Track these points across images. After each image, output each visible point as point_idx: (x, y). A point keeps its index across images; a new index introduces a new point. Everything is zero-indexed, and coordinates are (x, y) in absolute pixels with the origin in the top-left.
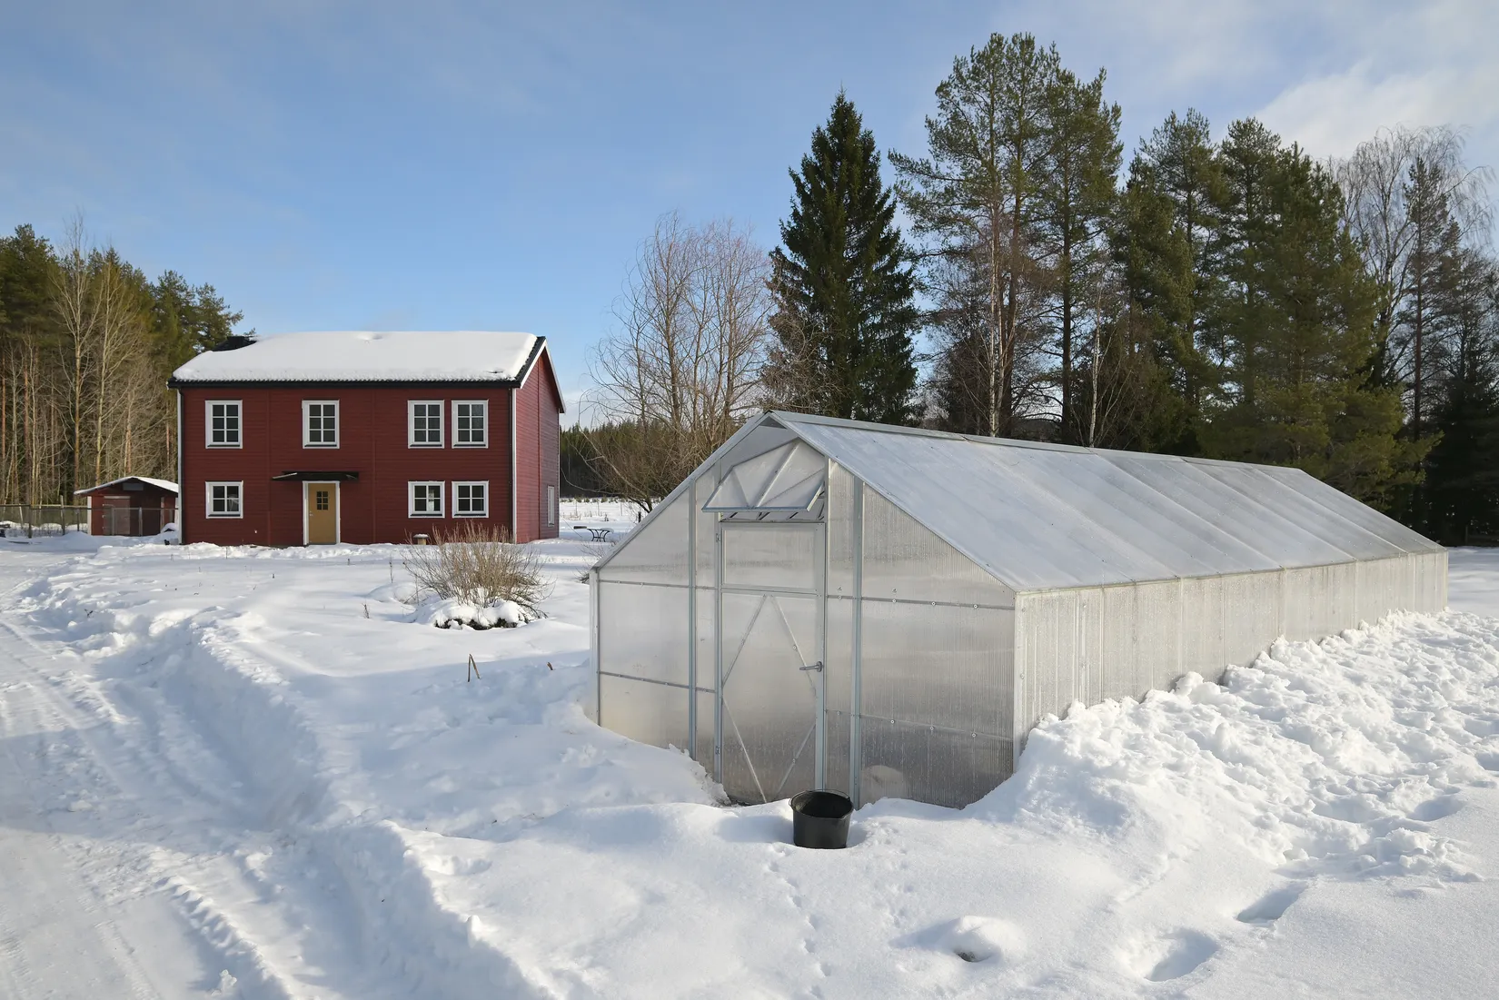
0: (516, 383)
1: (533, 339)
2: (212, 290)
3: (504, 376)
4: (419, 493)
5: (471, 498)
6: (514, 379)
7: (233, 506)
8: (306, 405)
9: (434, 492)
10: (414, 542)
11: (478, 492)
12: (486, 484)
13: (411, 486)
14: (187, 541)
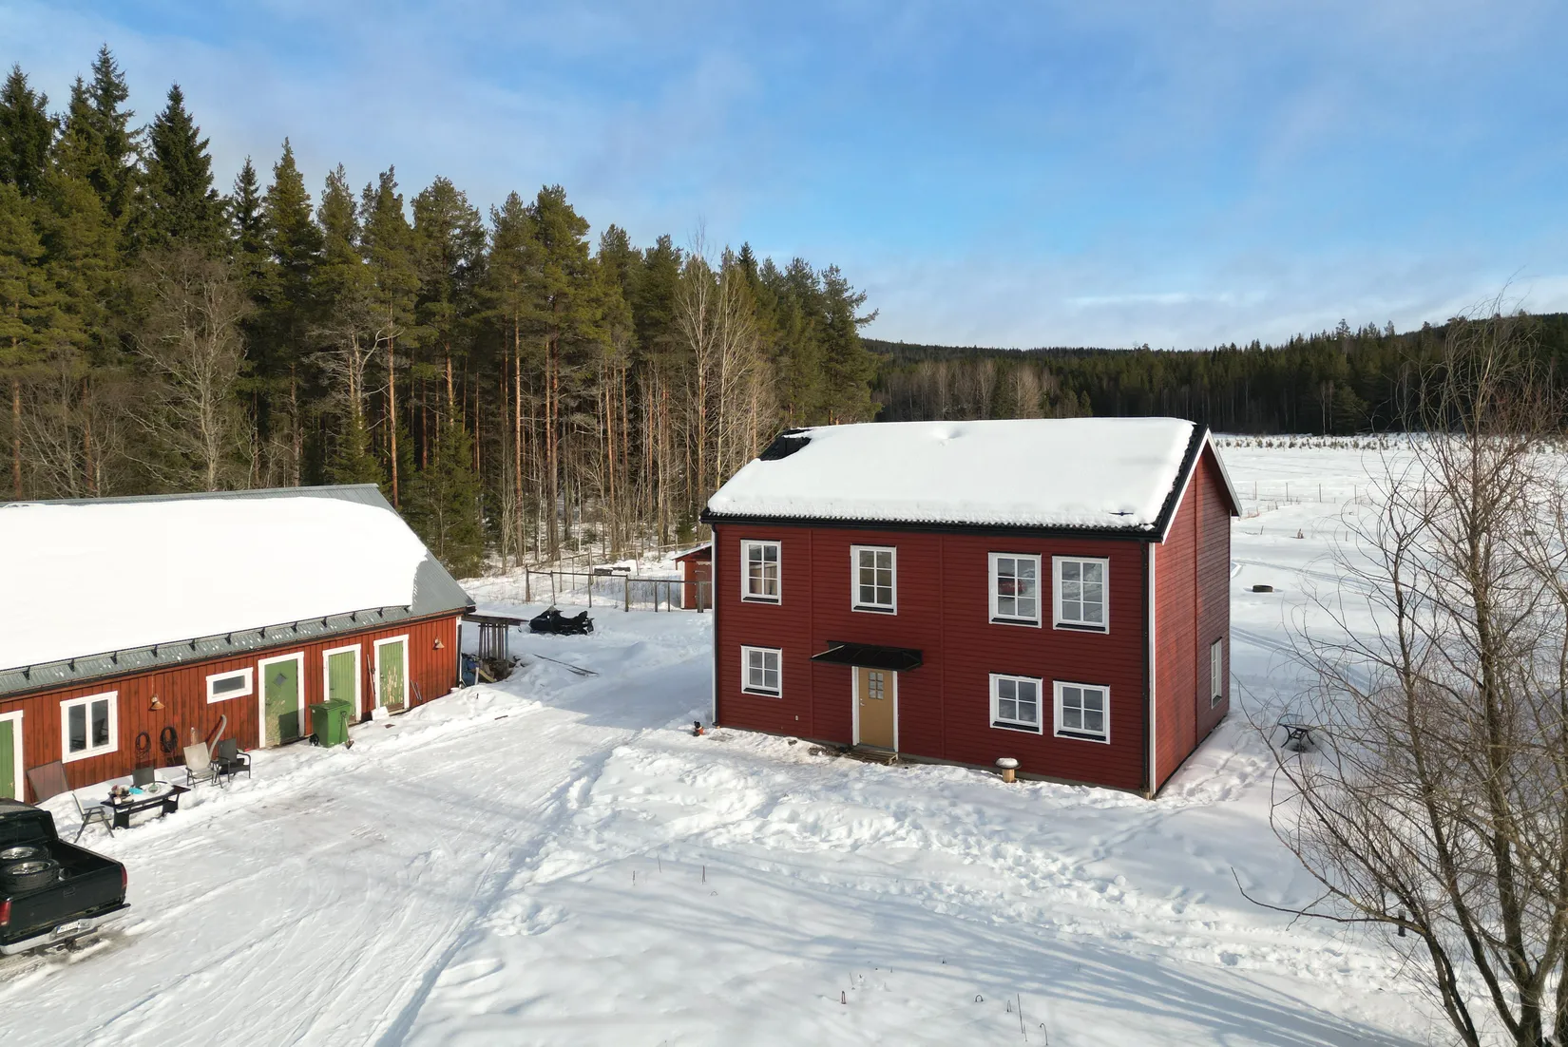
0: (1156, 535)
2: (837, 271)
3: (1133, 521)
4: (1006, 690)
5: (1083, 709)
6: (1151, 527)
7: (771, 678)
8: (856, 552)
9: (1028, 693)
10: (998, 770)
11: (1094, 701)
12: (1106, 691)
13: (994, 681)
14: (721, 720)
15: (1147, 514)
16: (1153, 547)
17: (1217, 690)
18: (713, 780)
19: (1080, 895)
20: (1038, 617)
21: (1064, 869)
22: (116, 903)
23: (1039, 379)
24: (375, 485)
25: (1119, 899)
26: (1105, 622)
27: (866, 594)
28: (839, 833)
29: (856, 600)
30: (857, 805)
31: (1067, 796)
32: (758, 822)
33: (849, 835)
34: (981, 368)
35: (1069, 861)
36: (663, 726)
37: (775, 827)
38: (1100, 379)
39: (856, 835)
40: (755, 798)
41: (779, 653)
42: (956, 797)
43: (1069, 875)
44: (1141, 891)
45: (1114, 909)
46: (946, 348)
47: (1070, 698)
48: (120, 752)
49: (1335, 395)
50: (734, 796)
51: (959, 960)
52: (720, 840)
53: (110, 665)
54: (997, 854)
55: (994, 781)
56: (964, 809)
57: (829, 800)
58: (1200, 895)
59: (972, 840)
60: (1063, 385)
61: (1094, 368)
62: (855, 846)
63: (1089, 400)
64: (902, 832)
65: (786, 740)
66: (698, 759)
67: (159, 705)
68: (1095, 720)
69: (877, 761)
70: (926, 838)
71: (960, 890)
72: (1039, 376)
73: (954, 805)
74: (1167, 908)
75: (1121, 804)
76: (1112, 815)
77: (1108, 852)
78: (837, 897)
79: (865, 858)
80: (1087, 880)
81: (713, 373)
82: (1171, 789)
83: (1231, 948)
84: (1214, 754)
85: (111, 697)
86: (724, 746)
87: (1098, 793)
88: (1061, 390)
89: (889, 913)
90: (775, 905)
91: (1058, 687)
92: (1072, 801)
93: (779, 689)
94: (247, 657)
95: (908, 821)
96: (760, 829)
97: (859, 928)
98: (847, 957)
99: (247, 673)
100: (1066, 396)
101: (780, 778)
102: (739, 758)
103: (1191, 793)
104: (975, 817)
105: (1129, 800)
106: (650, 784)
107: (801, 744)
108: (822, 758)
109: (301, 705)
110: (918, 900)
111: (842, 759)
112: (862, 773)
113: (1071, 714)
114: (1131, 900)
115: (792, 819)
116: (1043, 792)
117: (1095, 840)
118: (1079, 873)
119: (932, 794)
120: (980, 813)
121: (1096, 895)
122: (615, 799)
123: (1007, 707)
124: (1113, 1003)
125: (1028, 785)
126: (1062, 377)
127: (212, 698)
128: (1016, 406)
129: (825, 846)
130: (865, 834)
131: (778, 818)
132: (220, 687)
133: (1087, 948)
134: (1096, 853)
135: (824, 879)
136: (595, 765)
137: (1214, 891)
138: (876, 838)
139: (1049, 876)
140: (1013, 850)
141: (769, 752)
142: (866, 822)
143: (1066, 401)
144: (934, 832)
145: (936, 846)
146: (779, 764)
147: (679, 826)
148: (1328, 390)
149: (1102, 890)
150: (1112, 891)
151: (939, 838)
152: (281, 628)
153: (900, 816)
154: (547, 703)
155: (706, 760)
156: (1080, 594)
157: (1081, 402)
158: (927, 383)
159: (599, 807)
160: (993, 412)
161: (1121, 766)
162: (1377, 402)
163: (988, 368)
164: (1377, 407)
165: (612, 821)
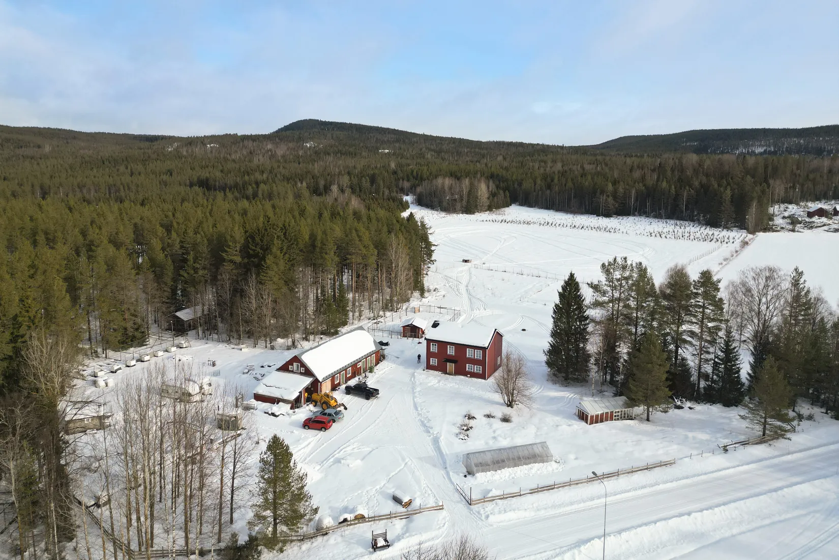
4: (469, 366)
8: (448, 346)
9: (471, 366)
10: (467, 376)
11: (480, 368)
13: (467, 365)
14: (427, 369)
15: (486, 346)
16: (487, 350)
17: (499, 363)
18: (431, 378)
19: (476, 392)
20: (473, 357)
22: (378, 394)
23: (488, 185)
25: (480, 392)
26: (481, 358)
27: (450, 352)
28: (449, 385)
29: (448, 353)
30: (450, 380)
31: (476, 380)
34: (464, 182)
36: (419, 369)
37: (441, 384)
38: (513, 183)
40: (437, 381)
41: (437, 359)
43: (475, 389)
44: (482, 391)
47: (477, 367)
48: (351, 375)
49: (606, 200)
50: (434, 381)
52: (435, 386)
53: (351, 364)
54: (467, 388)
55: (467, 378)
57: (446, 381)
59: (464, 385)
60: (498, 187)
61: (512, 177)
62: (451, 386)
63: (508, 195)
64: (455, 385)
65: (438, 372)
66: (427, 375)
68: (480, 370)
69: (451, 375)
70: (458, 386)
71: (463, 391)
73: (462, 381)
74: (484, 392)
76: (481, 382)
78: (450, 392)
79: (452, 388)
80: (477, 390)
81: (397, 266)
82: (489, 379)
83: (489, 396)
84: (496, 374)
86: (429, 373)
87: (480, 379)
88: (497, 189)
89: (456, 394)
90: (444, 393)
91: (475, 366)
93: (436, 364)
94: (360, 361)
95: (457, 384)
96: (439, 385)
97: (453, 395)
99: (360, 363)
100: (499, 193)
101: (439, 378)
102: (432, 375)
103: (491, 379)
105: (483, 380)
106: (422, 378)
107: (440, 372)
108: (443, 374)
109: (365, 367)
110: (459, 392)
111: (446, 375)
112: (449, 377)
113: (477, 370)
116: (473, 379)
117: (479, 386)
119: (459, 380)
120: (465, 382)
121: (478, 392)
122: (419, 381)
123: (469, 368)
125: (471, 378)
126: (498, 183)
127: (358, 367)
128: (478, 198)
129: (447, 387)
132: (359, 365)
133: (476, 397)
135: (448, 390)
136: (413, 376)
138: (453, 385)
139: (473, 390)
140: (469, 387)
141: (436, 374)
143: (499, 195)
145: (460, 387)
146: (438, 376)
147: (429, 385)
148: (603, 197)
151: (460, 385)
152: (363, 356)
154: (396, 365)
155: (429, 375)
156: (478, 355)
157: (505, 196)
158: (440, 186)
159: (418, 383)
160: (468, 202)
161: (483, 376)
162: (622, 203)
163: (466, 182)
164: (622, 205)
165: (421, 384)
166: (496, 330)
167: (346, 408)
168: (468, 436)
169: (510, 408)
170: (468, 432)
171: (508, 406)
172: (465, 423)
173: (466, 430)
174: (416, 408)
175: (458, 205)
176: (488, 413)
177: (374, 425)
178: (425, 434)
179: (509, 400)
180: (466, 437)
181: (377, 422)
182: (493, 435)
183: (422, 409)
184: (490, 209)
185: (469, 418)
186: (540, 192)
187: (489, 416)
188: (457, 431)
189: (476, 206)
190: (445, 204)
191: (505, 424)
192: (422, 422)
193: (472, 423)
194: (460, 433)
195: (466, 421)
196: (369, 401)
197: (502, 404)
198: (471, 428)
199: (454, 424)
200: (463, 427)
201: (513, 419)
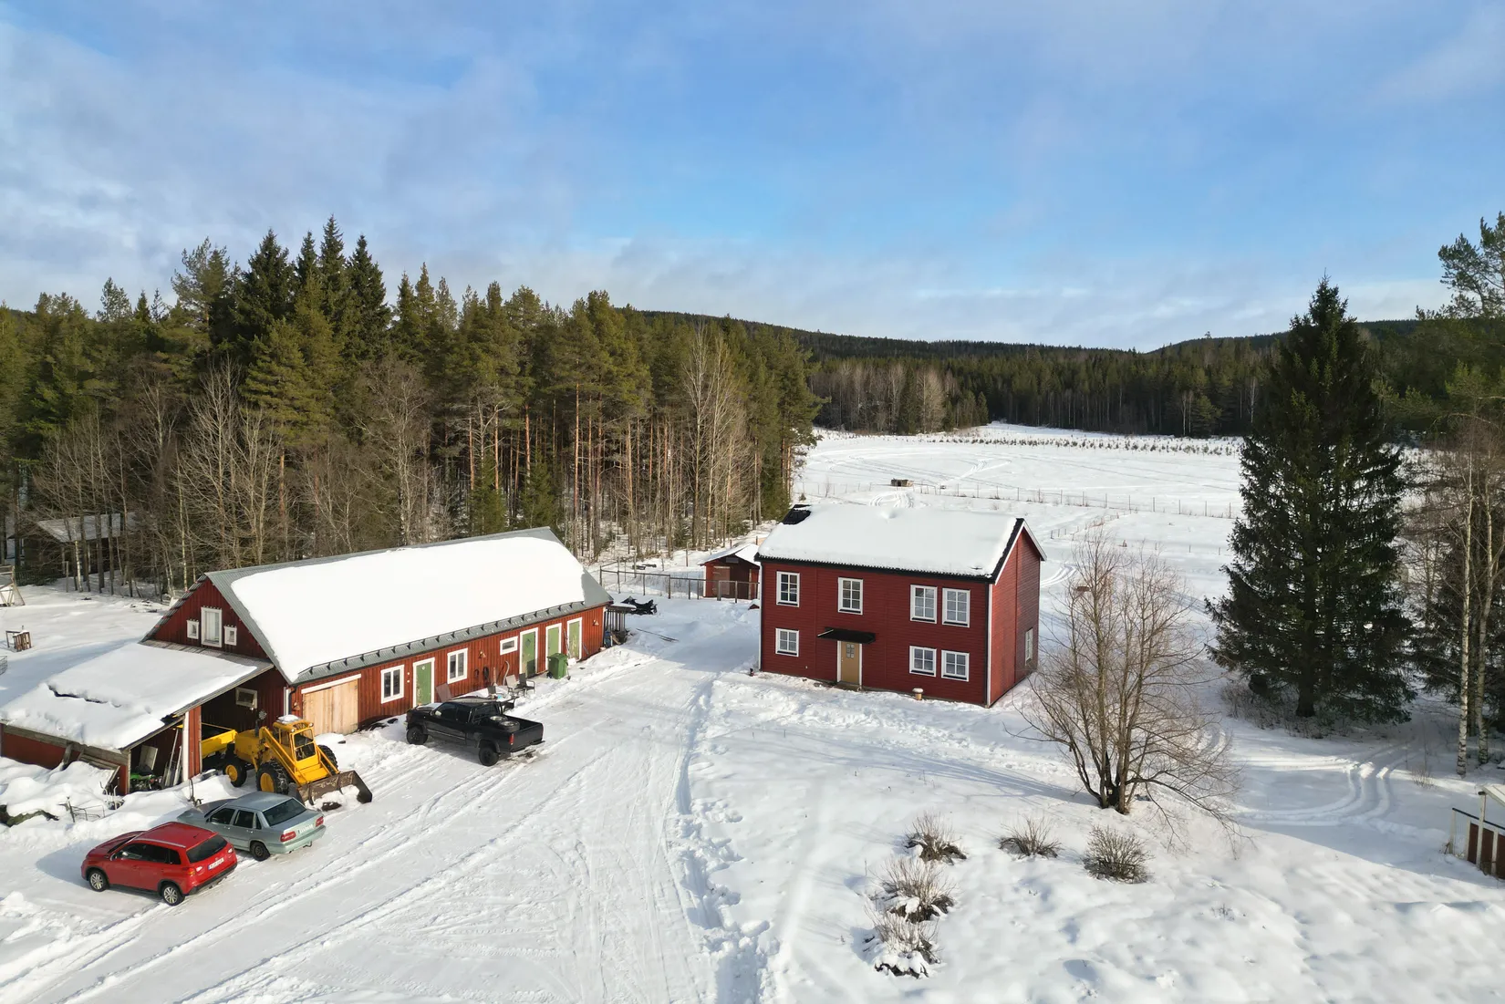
0: (992, 580)
1: (1014, 522)
3: (982, 573)
4: (918, 654)
5: (956, 664)
6: (990, 576)
7: (793, 646)
8: (841, 581)
9: (929, 656)
10: (913, 694)
11: (961, 660)
12: (967, 655)
13: (912, 649)
14: (763, 669)
15: (988, 570)
16: (991, 586)
17: (1028, 656)
18: (772, 697)
19: (950, 745)
20: (935, 618)
21: (944, 735)
22: (539, 741)
23: (943, 380)
24: (549, 527)
25: (967, 746)
26: (968, 622)
27: (846, 603)
28: (839, 721)
29: (841, 606)
30: (845, 709)
31: (947, 706)
32: (799, 716)
33: (844, 721)
34: (893, 370)
35: (946, 732)
36: (732, 670)
37: (807, 718)
38: (995, 381)
39: (847, 722)
40: (794, 706)
41: (798, 632)
42: (894, 706)
43: (946, 737)
44: (977, 743)
45: (965, 750)
46: (859, 339)
47: (950, 659)
48: (468, 679)
49: (1194, 403)
50: (784, 705)
51: (900, 765)
52: (784, 723)
53: (466, 635)
54: (913, 729)
55: (911, 699)
56: (898, 711)
57: (830, 707)
58: (1002, 745)
59: (902, 723)
60: (962, 386)
61: (991, 370)
62: (848, 726)
63: (985, 401)
64: (869, 720)
65: (801, 679)
66: (760, 687)
67: (484, 656)
68: (961, 669)
69: (851, 690)
70: (880, 723)
71: (898, 742)
72: (942, 379)
73: (892, 709)
74: (987, 750)
75: (972, 710)
76: (967, 715)
77: (964, 729)
78: (844, 744)
79: (852, 730)
80: (954, 740)
81: (707, 422)
82: (998, 704)
83: (1010, 763)
84: (1023, 688)
85: (465, 651)
86: (768, 681)
87: (962, 705)
88: (961, 389)
89: (868, 750)
90: (819, 746)
91: (944, 653)
92: (950, 708)
93: (797, 652)
94: (515, 631)
95: (871, 716)
96: (800, 719)
97: (857, 755)
98: (853, 763)
99: (515, 639)
100: (966, 397)
101: (804, 697)
102: (779, 688)
103: (1007, 706)
104: (903, 715)
105: (977, 708)
106: (740, 698)
107: (809, 681)
108: (821, 688)
109: (536, 657)
110: (880, 746)
111: (833, 688)
112: (844, 695)
113: (950, 667)
114: (972, 747)
115: (815, 715)
116: (936, 704)
117: (959, 724)
118: (951, 737)
119: (881, 705)
120: (905, 713)
121: (957, 745)
122: (725, 705)
123: (918, 663)
124: (960, 778)
125: (928, 701)
126: (962, 378)
127: (503, 652)
128: (922, 404)
129: (833, 726)
130: (851, 721)
131: (808, 714)
132: (506, 647)
133: (952, 762)
134: (959, 729)
135: (836, 738)
136: (707, 689)
137: (1008, 744)
138: (856, 722)
139: (937, 738)
140: (921, 728)
141: (793, 685)
142: (851, 716)
143: (965, 400)
144: (884, 720)
145: (885, 726)
146: (801, 691)
147: (762, 717)
148: (1188, 398)
149: (960, 743)
150: (965, 743)
151: (887, 723)
152: (529, 615)
153: (867, 713)
154: (658, 657)
155: (765, 688)
156: (956, 607)
157: (978, 404)
158: (844, 383)
159: (718, 708)
160: (902, 410)
161: (973, 692)
162: (1229, 410)
163: (898, 371)
164: (1229, 414)
165: (728, 714)
166: (1020, 521)
167: (365, 797)
168: (926, 950)
169: (1112, 811)
170: (927, 928)
171: (1103, 803)
172: (911, 877)
173: (915, 918)
174: (685, 804)
175: (882, 418)
176: (1023, 831)
177: (452, 873)
178: (696, 933)
179: (1106, 783)
180: (918, 961)
181: (474, 861)
182: (1070, 952)
183: (706, 808)
184: (947, 426)
185: (929, 854)
186: (1052, 394)
187: (1022, 846)
188: (869, 918)
189: (919, 420)
190: (854, 416)
191: (1117, 890)
192: (695, 864)
193: (946, 877)
194: (884, 933)
195: (918, 867)
196: (493, 769)
197: (1073, 797)
198: (944, 903)
199: (854, 882)
200: (902, 900)
201: (1149, 865)
